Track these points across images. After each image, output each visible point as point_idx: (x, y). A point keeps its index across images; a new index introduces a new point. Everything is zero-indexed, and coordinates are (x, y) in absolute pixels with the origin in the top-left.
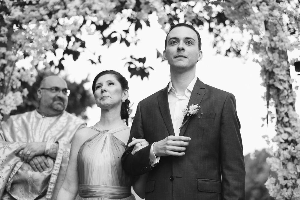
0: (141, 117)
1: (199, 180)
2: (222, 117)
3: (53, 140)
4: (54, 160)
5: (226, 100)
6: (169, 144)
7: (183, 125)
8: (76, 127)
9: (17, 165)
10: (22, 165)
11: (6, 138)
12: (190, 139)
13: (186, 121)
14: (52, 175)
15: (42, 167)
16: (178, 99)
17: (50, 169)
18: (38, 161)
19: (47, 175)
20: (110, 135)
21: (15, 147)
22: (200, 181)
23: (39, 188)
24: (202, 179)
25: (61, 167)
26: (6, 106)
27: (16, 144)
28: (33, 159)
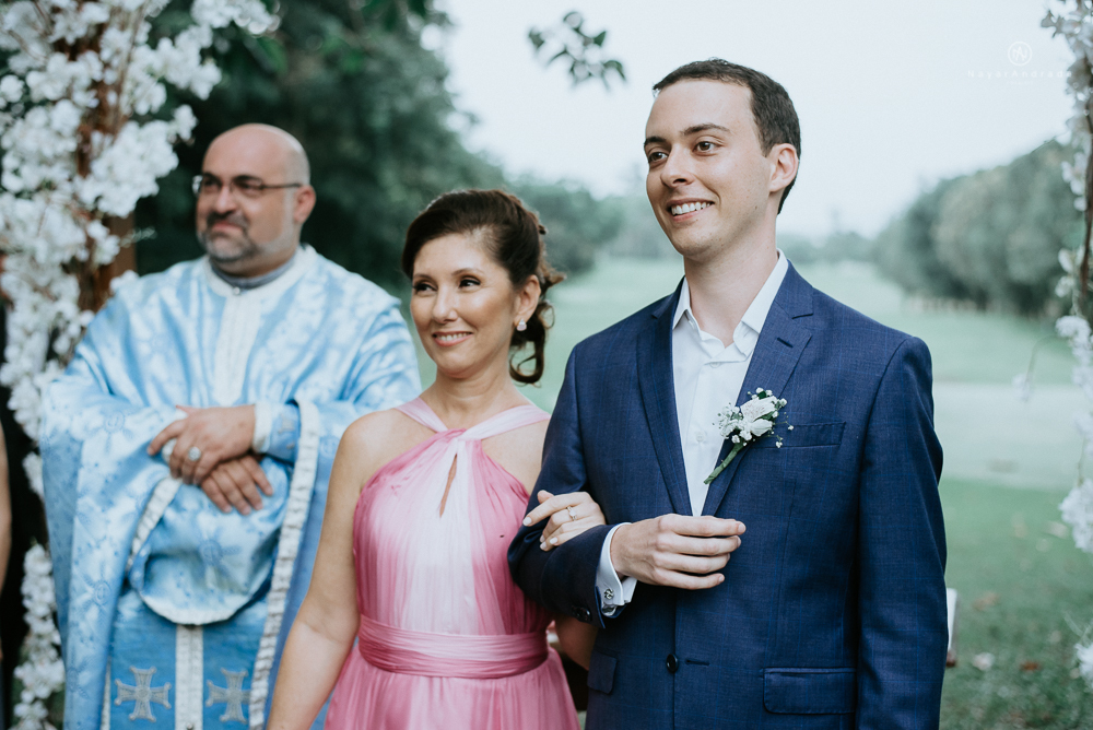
0: (576, 411)
1: (771, 673)
2: (865, 440)
3: (278, 386)
4: (290, 469)
5: (888, 373)
6: (663, 547)
7: (720, 469)
8: (359, 328)
9: (159, 492)
10: (176, 495)
11: (111, 383)
12: (742, 527)
13: (731, 455)
14: (285, 531)
15: (246, 499)
16: (707, 360)
17: (278, 504)
18: (232, 479)
19: (268, 528)
20: (471, 446)
21: (145, 428)
22: (772, 677)
23: (241, 575)
24: (782, 670)
25: (314, 495)
26: (117, 183)
27: (149, 416)
28: (215, 474)
